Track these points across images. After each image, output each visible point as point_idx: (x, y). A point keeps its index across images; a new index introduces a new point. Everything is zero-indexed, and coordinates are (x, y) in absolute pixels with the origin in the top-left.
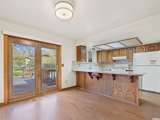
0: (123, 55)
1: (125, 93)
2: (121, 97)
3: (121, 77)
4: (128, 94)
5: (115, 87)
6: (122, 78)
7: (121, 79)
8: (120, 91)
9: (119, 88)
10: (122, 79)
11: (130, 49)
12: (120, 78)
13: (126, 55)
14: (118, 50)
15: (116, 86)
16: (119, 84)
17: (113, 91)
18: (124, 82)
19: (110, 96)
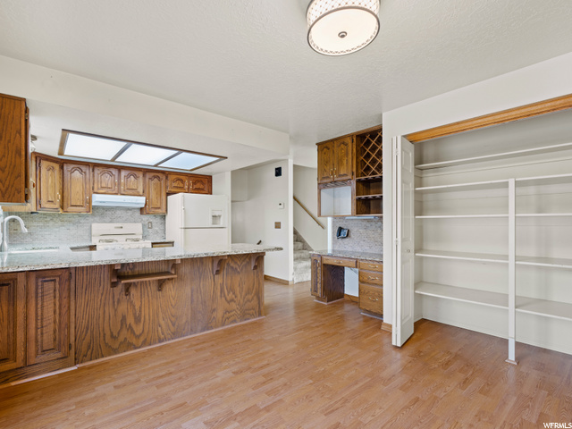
0: (131, 192)
1: (242, 301)
2: (232, 319)
3: (232, 260)
4: (248, 301)
5: (219, 294)
6: (236, 263)
7: (232, 268)
8: (232, 300)
9: (229, 293)
10: (235, 266)
11: (153, 174)
12: (232, 265)
13: (141, 193)
14: (115, 172)
15: (222, 291)
16: (229, 282)
17: (214, 310)
18: (239, 273)
19: (204, 331)
